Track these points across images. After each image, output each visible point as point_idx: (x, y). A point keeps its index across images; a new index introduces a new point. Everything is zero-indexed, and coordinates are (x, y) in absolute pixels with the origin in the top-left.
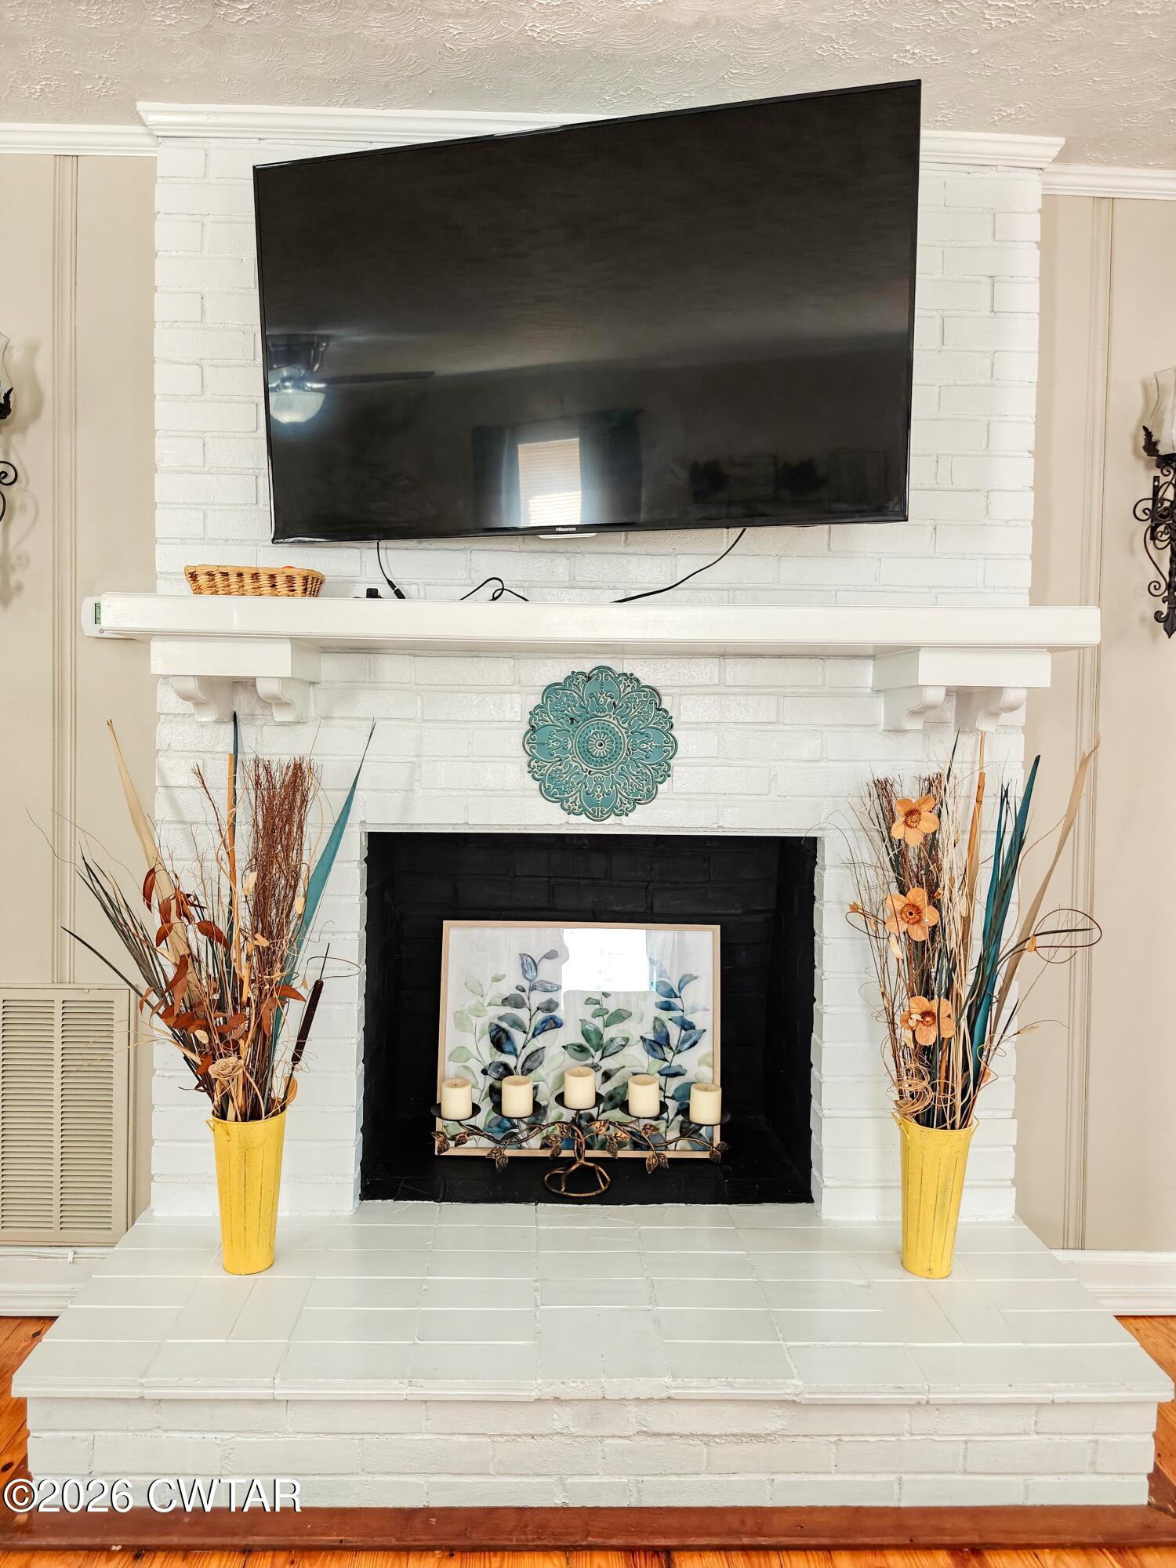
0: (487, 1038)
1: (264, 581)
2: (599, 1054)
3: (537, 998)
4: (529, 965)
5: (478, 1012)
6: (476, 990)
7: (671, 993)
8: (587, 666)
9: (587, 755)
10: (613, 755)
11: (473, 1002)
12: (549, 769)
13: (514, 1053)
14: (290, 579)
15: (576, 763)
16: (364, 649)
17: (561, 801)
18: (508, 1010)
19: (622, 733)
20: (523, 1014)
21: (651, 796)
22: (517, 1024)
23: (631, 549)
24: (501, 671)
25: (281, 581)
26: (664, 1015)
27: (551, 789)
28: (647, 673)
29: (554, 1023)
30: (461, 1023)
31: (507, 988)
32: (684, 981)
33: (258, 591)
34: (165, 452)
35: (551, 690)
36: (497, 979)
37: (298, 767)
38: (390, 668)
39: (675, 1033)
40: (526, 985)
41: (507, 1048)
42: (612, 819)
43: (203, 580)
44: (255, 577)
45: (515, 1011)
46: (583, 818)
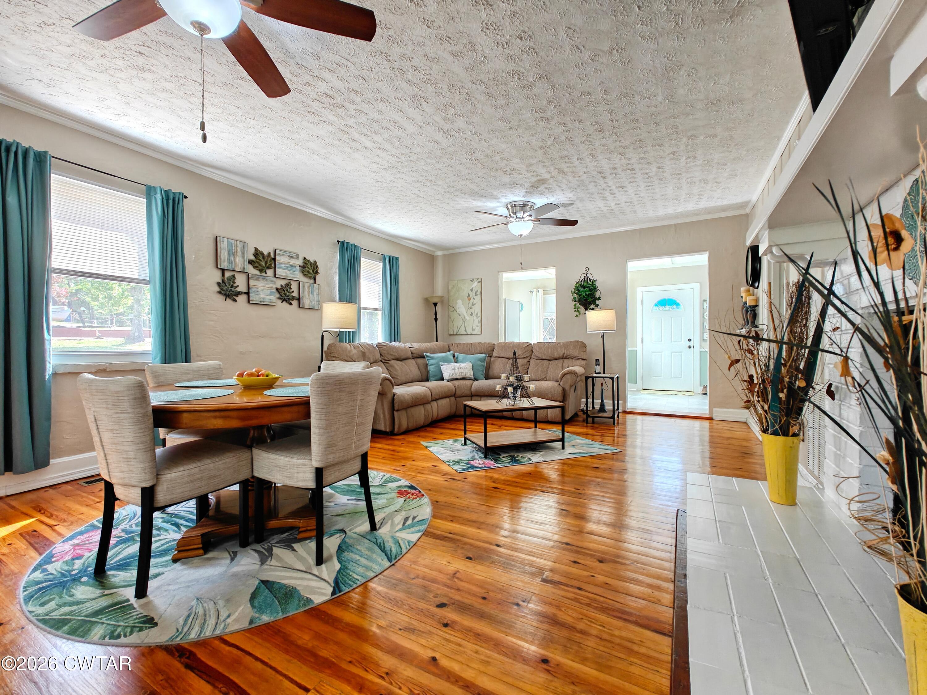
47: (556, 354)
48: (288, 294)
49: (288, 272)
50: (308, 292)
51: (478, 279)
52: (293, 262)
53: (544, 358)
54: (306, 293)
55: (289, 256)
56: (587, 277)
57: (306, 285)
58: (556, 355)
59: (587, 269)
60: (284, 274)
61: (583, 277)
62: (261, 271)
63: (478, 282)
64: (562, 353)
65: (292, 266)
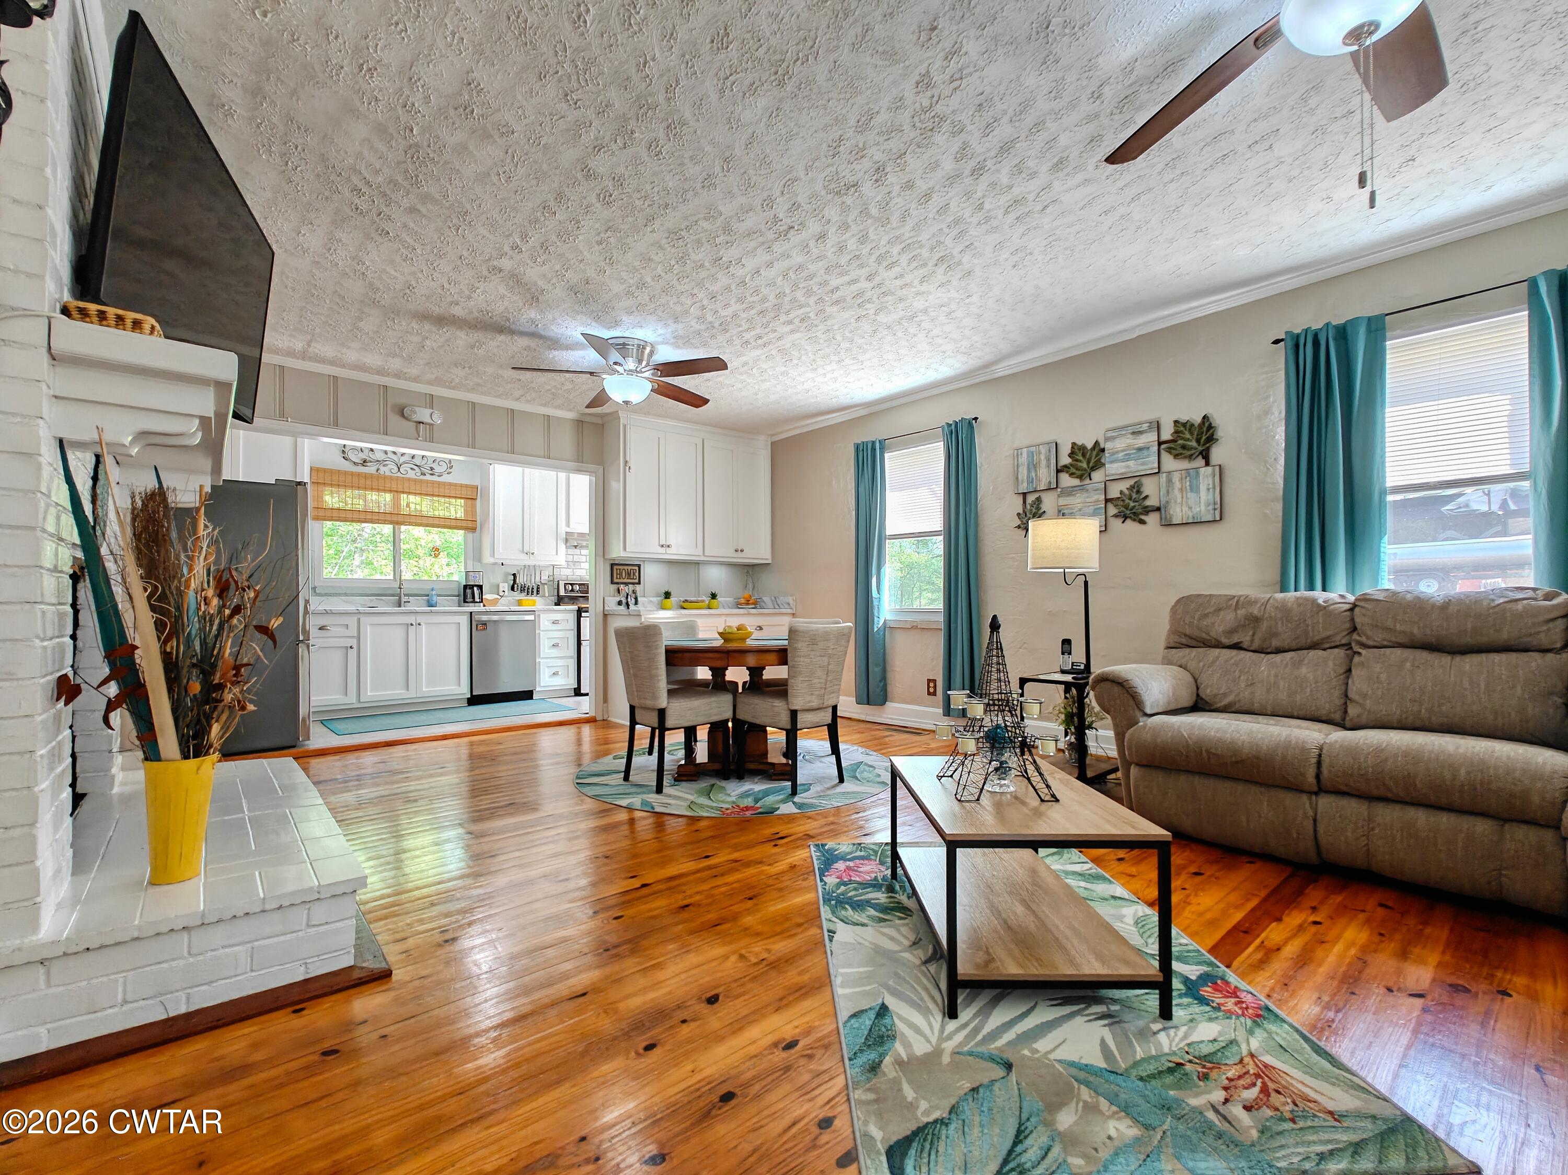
48: (1132, 504)
49: (1131, 463)
50: (1181, 490)
52: (1142, 440)
54: (1176, 492)
55: (1134, 433)
57: (1176, 477)
60: (1123, 470)
62: (1081, 477)
65: (1140, 449)
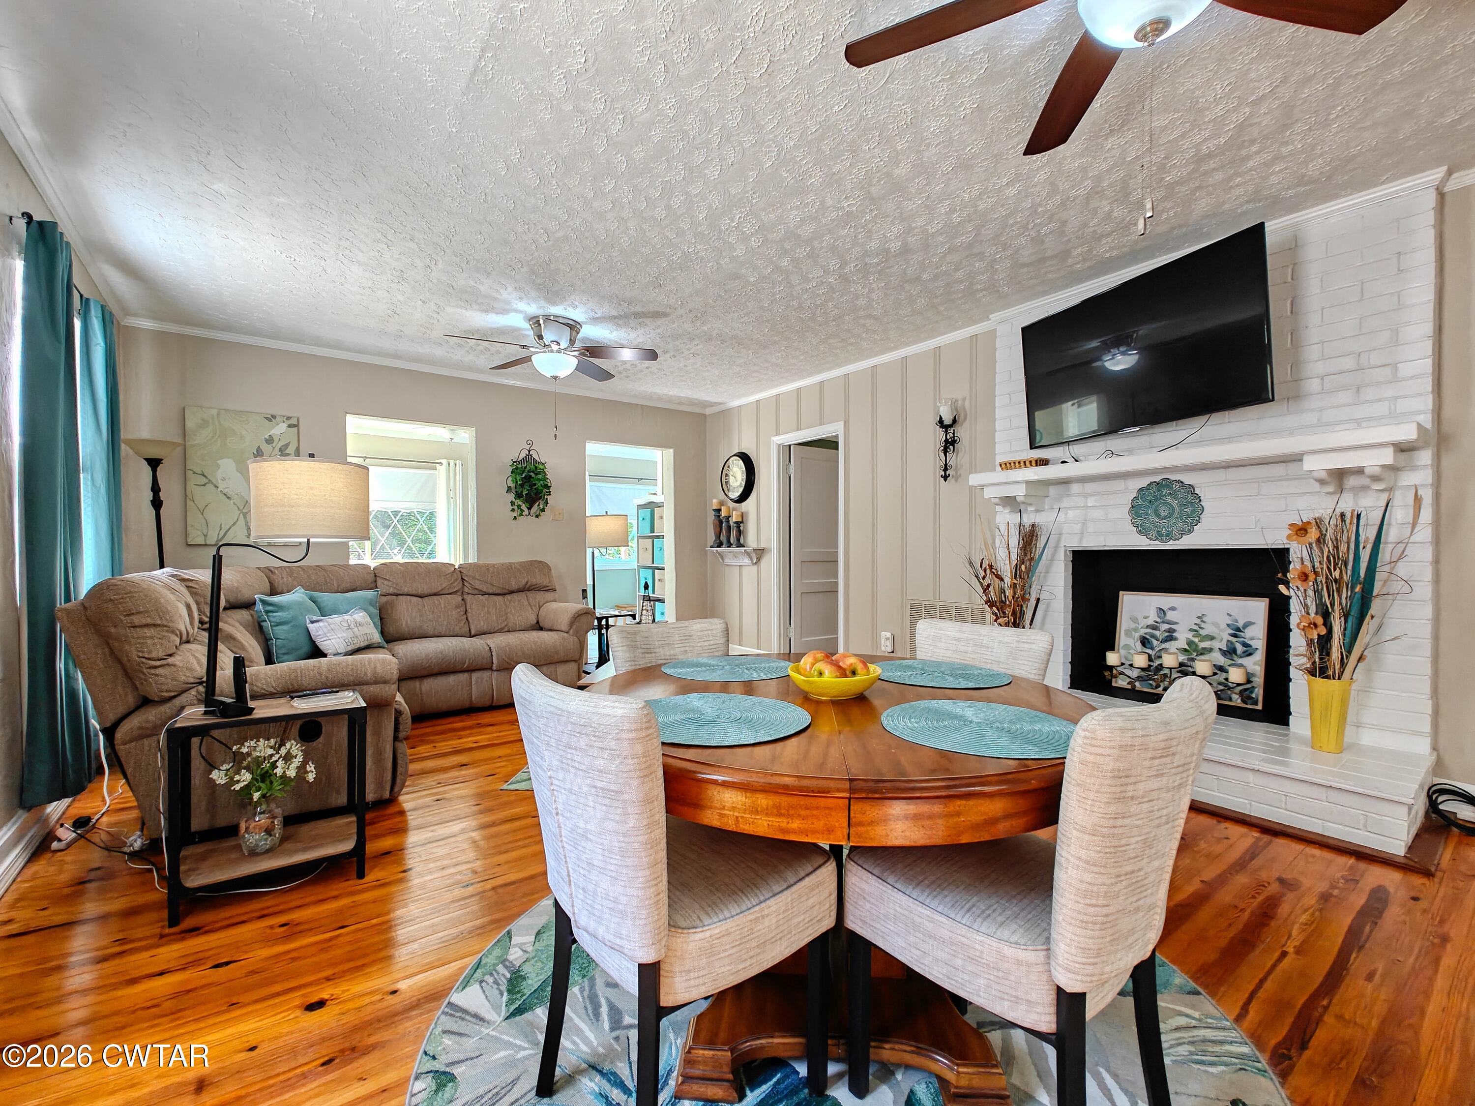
0: (1139, 642)
1: (1022, 464)
2: (1195, 654)
3: (1165, 627)
4: (1161, 611)
5: (1136, 630)
6: (1134, 620)
7: (1238, 630)
8: (1157, 479)
9: (1158, 515)
10: (1170, 515)
11: (1133, 626)
12: (1140, 522)
13: (1152, 649)
14: (1031, 462)
15: (1153, 518)
16: (1065, 482)
17: (1146, 535)
18: (1149, 630)
19: (1175, 505)
20: (1157, 633)
21: (1190, 531)
22: (1153, 636)
23: (1178, 428)
24: (1120, 484)
25: (1027, 463)
26: (1233, 639)
27: (1142, 531)
28: (1187, 479)
29: (1170, 638)
30: (1128, 633)
31: (1150, 622)
32: (1247, 625)
33: (1020, 468)
34: (999, 425)
35: (1141, 490)
36: (1145, 617)
37: (1033, 526)
38: (1075, 488)
39: (1240, 649)
40: (1159, 620)
41: (1148, 645)
42: (1171, 542)
43: (1003, 466)
44: (1019, 463)
45: (1154, 632)
46: (1157, 542)
47: (513, 583)
51: (289, 418)
53: (491, 591)
56: (529, 455)
58: (514, 585)
59: (530, 443)
61: (523, 455)
63: (290, 426)
64: (524, 582)
